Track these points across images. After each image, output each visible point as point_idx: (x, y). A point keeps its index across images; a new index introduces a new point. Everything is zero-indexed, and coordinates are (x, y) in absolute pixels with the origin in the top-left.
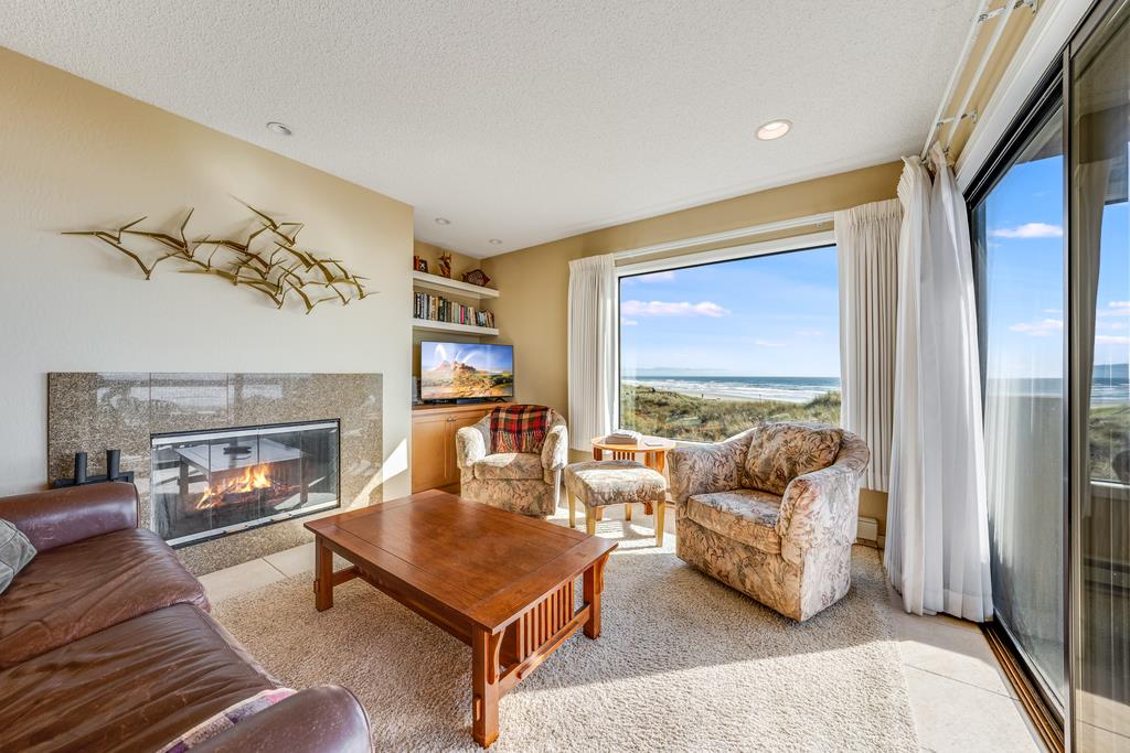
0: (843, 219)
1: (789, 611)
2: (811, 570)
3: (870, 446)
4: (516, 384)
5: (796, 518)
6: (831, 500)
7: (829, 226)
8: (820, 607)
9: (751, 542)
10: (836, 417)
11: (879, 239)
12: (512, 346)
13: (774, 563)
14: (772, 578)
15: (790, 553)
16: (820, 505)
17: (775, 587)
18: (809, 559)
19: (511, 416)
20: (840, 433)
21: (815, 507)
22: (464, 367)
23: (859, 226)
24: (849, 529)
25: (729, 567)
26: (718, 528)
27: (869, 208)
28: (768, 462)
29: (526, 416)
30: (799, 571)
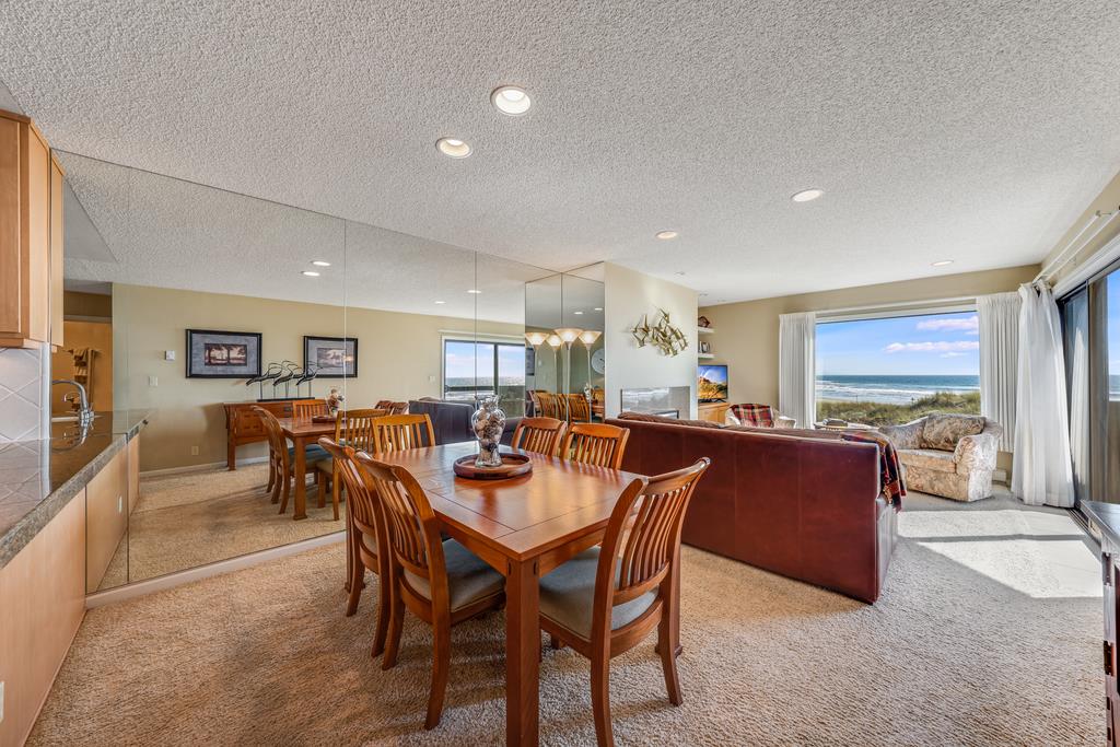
0: (982, 301)
1: (961, 497)
2: (973, 479)
3: (1001, 424)
4: (729, 390)
5: (965, 454)
6: (983, 447)
7: (973, 302)
8: (977, 498)
9: (939, 468)
10: (977, 410)
11: (1006, 314)
12: (726, 366)
13: (952, 477)
14: (951, 483)
15: (961, 470)
16: (978, 449)
17: (953, 487)
18: (972, 474)
19: (747, 411)
20: (984, 419)
21: (976, 449)
22: (705, 380)
23: (993, 304)
24: (992, 463)
25: (924, 482)
26: (917, 464)
27: (1000, 296)
28: (939, 434)
29: (756, 411)
30: (967, 478)
